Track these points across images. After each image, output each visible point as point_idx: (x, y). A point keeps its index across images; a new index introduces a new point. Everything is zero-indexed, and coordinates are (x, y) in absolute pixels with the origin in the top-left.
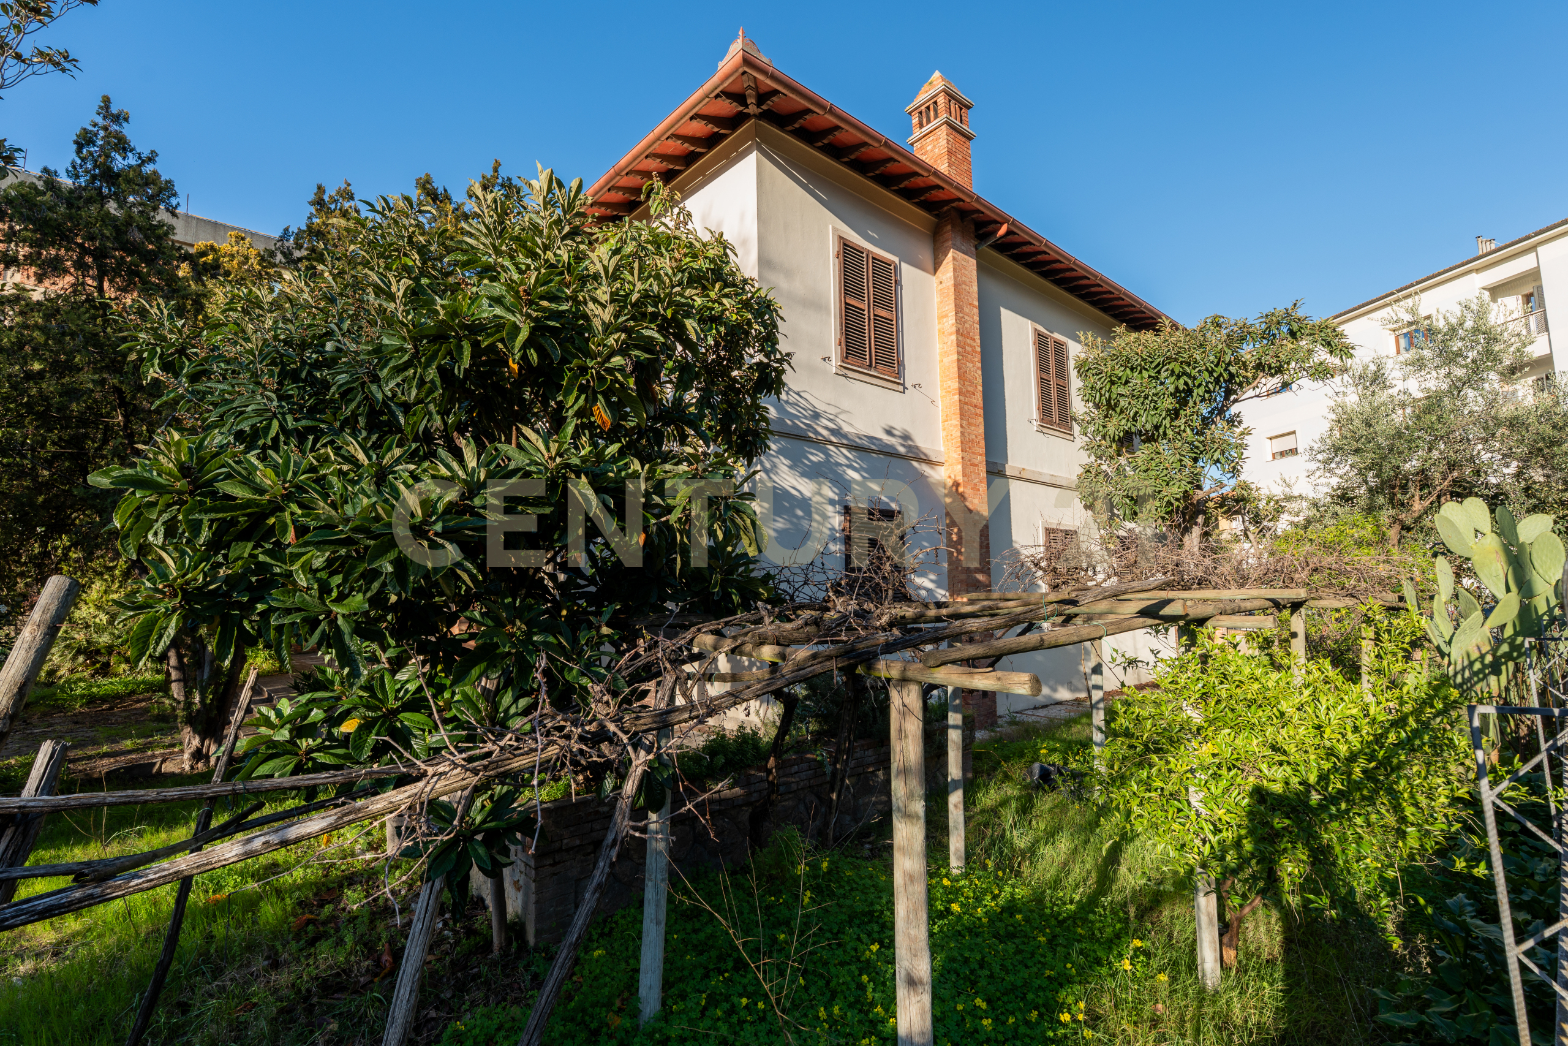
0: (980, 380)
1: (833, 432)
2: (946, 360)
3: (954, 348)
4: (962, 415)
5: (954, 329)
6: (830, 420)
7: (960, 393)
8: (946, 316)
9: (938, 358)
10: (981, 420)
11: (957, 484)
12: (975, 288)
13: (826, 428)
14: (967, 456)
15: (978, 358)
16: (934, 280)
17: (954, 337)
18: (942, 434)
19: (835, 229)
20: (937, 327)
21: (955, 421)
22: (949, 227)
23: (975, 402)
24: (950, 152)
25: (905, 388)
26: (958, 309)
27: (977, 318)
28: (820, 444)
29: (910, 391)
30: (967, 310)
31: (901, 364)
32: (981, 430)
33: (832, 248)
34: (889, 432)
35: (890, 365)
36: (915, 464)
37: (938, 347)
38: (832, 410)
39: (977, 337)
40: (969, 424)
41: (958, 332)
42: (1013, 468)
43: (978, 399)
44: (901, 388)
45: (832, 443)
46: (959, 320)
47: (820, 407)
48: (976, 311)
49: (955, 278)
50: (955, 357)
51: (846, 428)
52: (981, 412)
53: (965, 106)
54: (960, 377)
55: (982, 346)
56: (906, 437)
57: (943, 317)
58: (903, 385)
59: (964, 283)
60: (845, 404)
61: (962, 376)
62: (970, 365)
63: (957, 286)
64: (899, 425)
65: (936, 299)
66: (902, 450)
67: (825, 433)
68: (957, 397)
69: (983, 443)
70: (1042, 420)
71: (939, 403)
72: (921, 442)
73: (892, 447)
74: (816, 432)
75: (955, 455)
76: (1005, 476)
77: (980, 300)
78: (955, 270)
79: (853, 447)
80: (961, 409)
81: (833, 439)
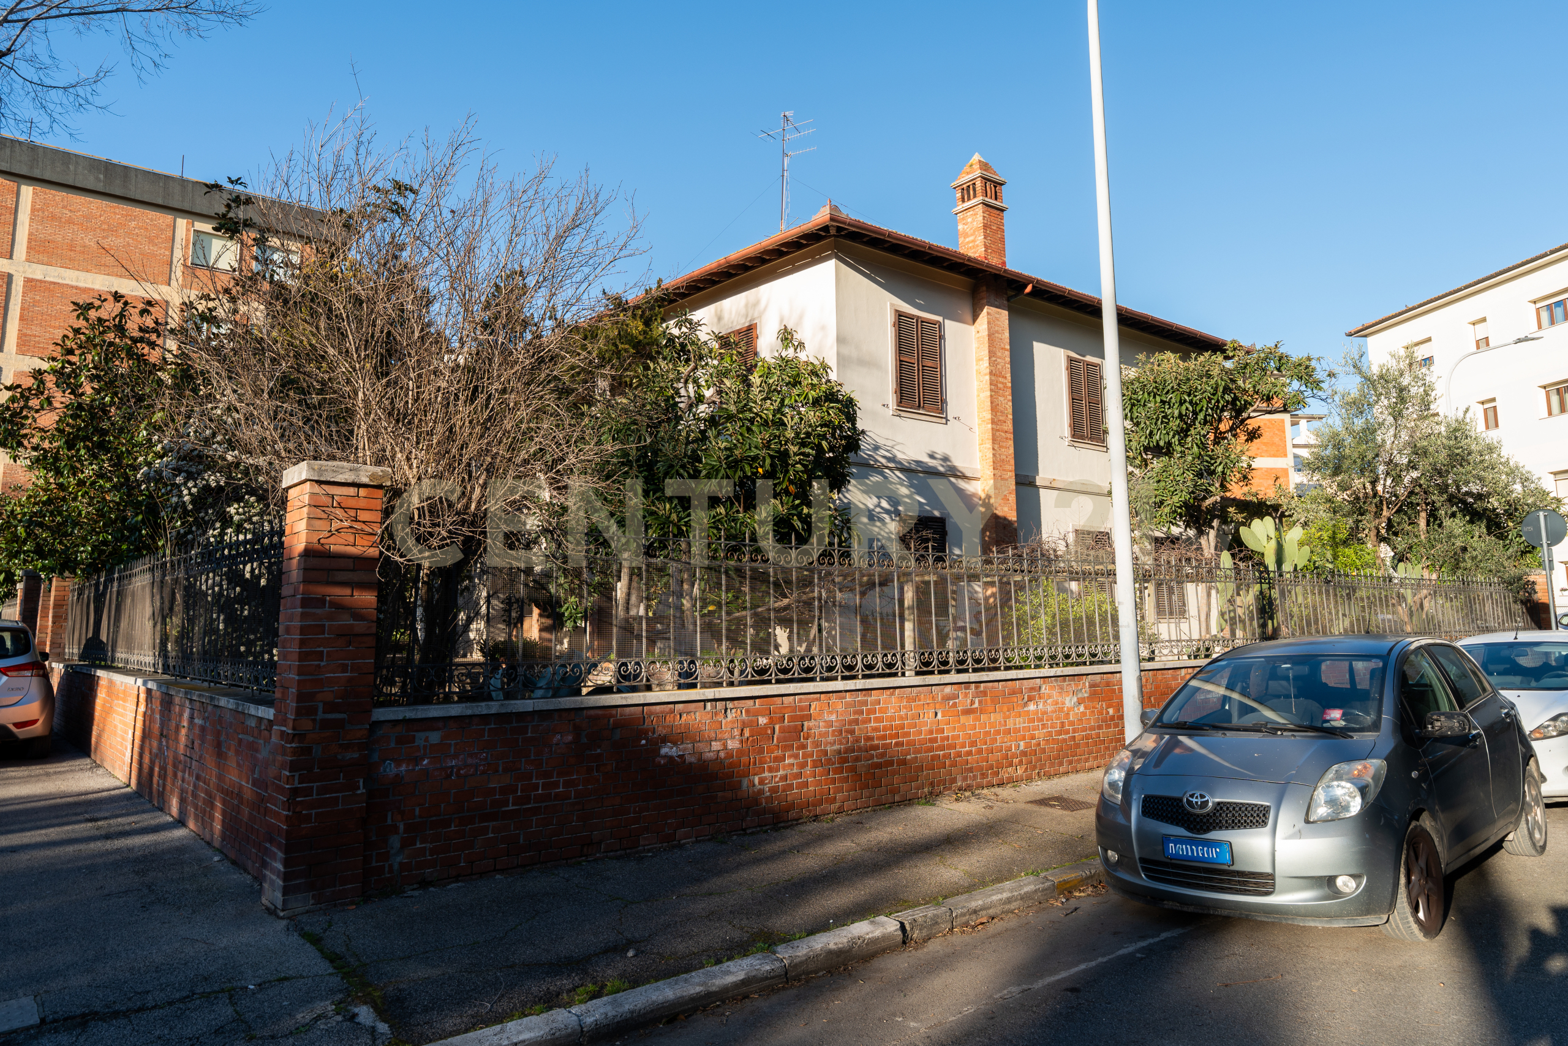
0: (1010, 410)
1: (889, 459)
2: (982, 395)
3: (988, 386)
4: (994, 440)
5: (988, 371)
6: (888, 451)
7: (993, 422)
8: (982, 360)
9: (976, 393)
10: (1011, 443)
11: (989, 497)
12: (1007, 334)
13: (884, 457)
14: (998, 473)
15: (1008, 392)
16: (972, 329)
17: (988, 377)
18: (978, 454)
19: (892, 305)
20: (975, 368)
21: (989, 445)
22: (984, 288)
23: (1006, 428)
24: (985, 227)
25: (947, 420)
26: (992, 354)
27: (1008, 359)
28: (878, 470)
29: (952, 422)
30: (999, 354)
31: (944, 402)
32: (1012, 450)
33: (889, 319)
34: (932, 456)
35: (935, 403)
36: (953, 479)
37: (975, 384)
38: (890, 443)
39: (1009, 375)
40: (1001, 447)
41: (991, 373)
42: (1044, 479)
43: (1009, 426)
44: (944, 421)
45: (887, 467)
46: (992, 363)
47: (881, 441)
48: (1007, 353)
49: (989, 329)
50: (988, 393)
51: (900, 456)
52: (1011, 436)
53: (998, 184)
54: (992, 410)
55: (1012, 382)
56: (946, 459)
57: (979, 360)
58: (946, 418)
59: (997, 332)
60: (899, 439)
61: (994, 408)
62: (1001, 399)
63: (990, 336)
64: (940, 451)
65: (974, 345)
66: (941, 469)
67: (883, 461)
68: (990, 426)
69: (1012, 462)
70: (1073, 436)
71: (976, 429)
72: (959, 462)
73: (935, 468)
74: (876, 461)
75: (989, 472)
76: (1036, 486)
77: (1011, 344)
78: (989, 323)
79: (904, 470)
80: (993, 435)
81: (890, 465)
